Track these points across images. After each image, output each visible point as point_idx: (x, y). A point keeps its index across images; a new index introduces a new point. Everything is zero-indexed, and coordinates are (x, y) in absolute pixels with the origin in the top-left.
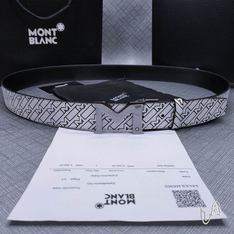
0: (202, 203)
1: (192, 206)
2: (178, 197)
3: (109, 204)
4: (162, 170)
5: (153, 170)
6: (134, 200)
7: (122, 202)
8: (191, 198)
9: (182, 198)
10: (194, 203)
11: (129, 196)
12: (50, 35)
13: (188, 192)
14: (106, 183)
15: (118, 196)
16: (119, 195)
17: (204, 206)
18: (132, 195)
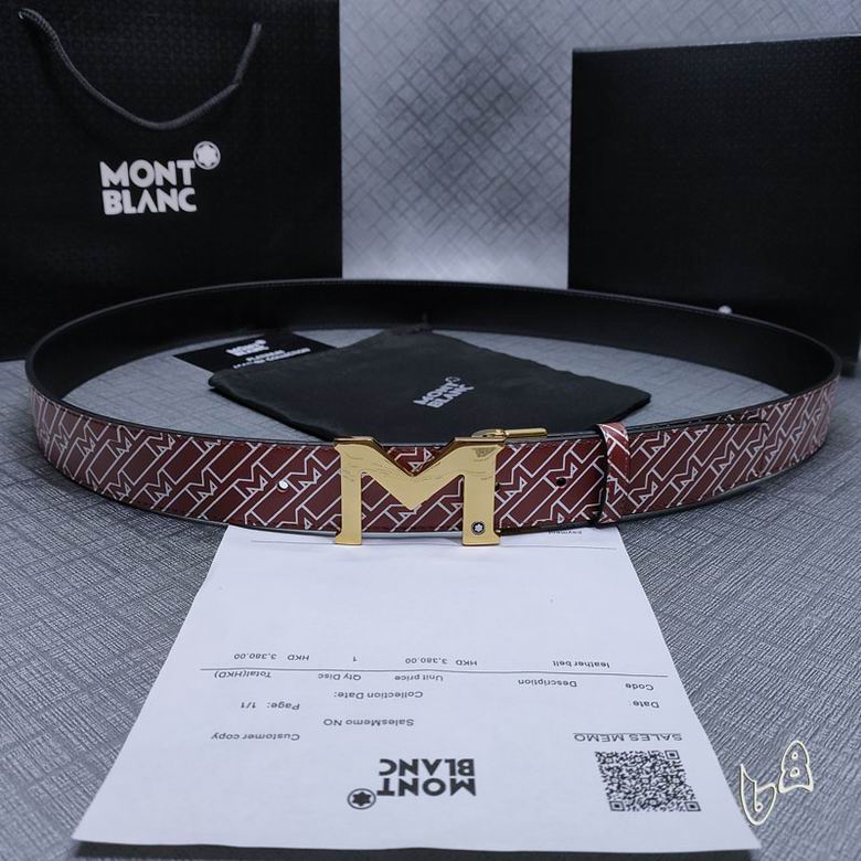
0: (689, 797)
1: (655, 806)
2: (612, 777)
3: (392, 793)
4: (569, 678)
5: (537, 677)
6: (472, 781)
7: (434, 787)
8: (654, 781)
9: (626, 781)
10: (664, 796)
11: (457, 768)
12: (174, 182)
13: (647, 760)
14: (385, 722)
15: (422, 767)
16: (425, 761)
17: (692, 807)
18: (466, 764)
